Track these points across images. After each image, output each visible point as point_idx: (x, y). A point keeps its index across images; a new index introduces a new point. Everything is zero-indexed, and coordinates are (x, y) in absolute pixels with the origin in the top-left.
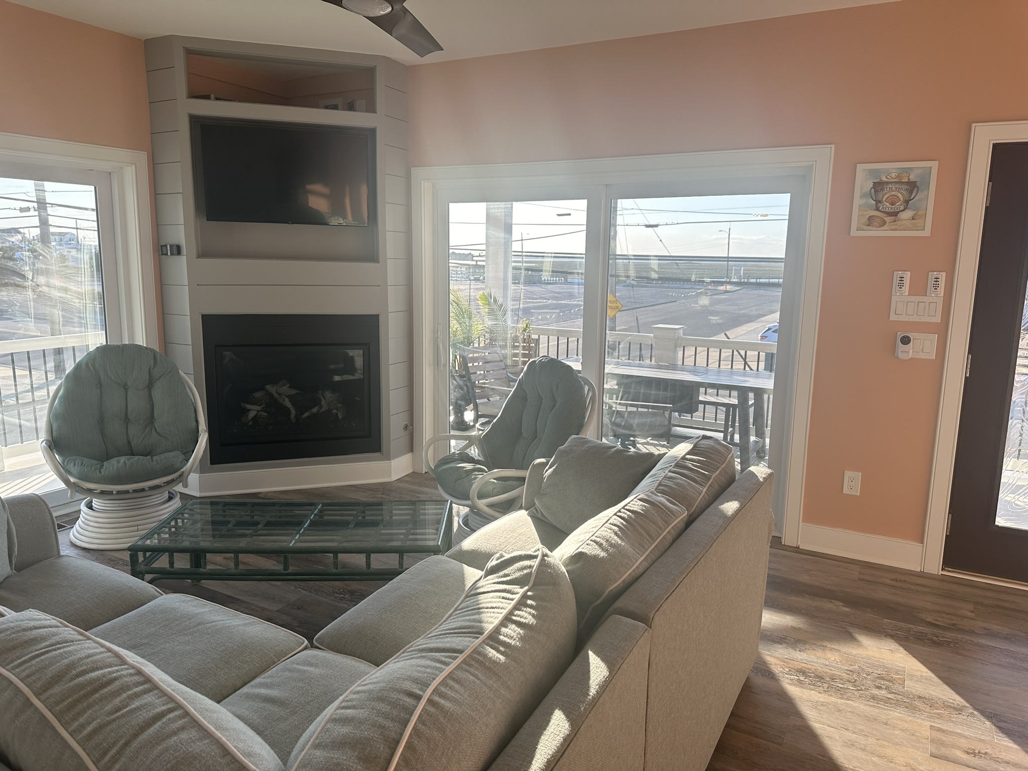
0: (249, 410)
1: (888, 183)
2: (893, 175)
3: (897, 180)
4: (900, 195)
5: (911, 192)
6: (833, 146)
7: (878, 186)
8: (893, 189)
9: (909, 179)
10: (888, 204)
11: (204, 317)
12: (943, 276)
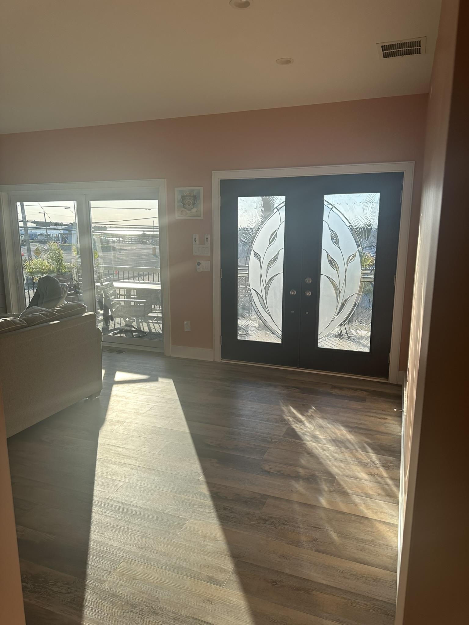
1: (186, 196)
2: (188, 193)
3: (189, 195)
4: (191, 202)
5: (195, 200)
6: (165, 179)
7: (183, 197)
8: (189, 199)
9: (193, 195)
10: (187, 205)
12: (209, 236)
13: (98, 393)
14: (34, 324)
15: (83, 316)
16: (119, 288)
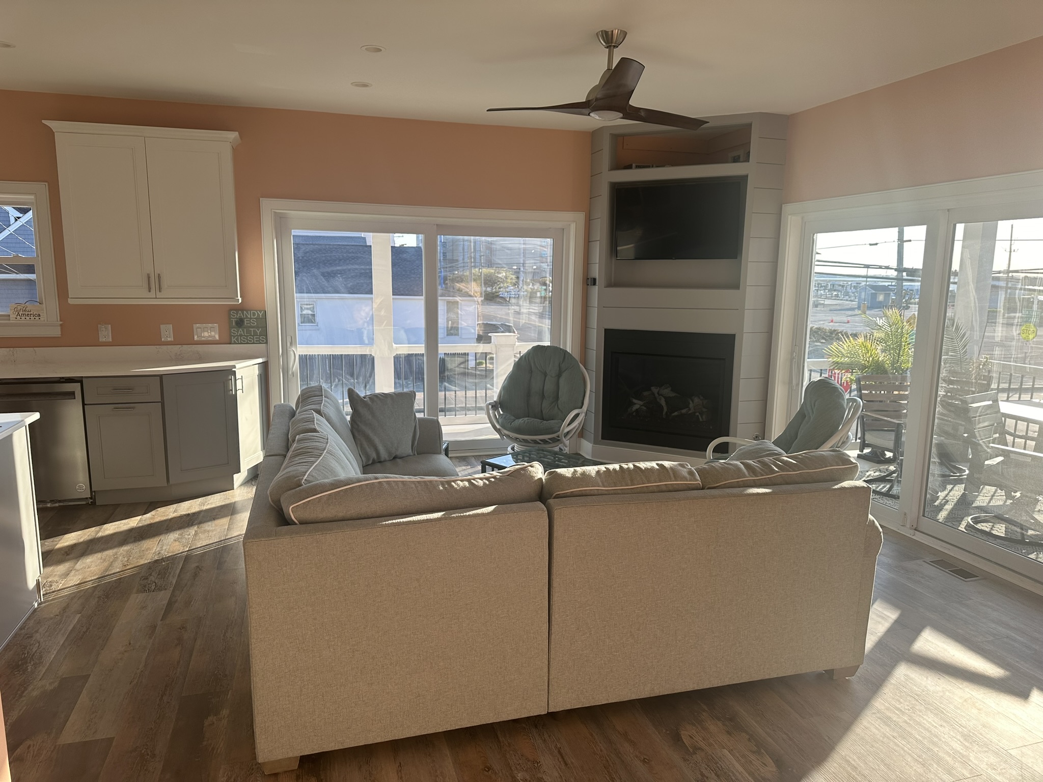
0: (635, 404)
11: (606, 330)
13: (853, 670)
14: (718, 485)
15: (836, 487)
16: (1017, 418)
